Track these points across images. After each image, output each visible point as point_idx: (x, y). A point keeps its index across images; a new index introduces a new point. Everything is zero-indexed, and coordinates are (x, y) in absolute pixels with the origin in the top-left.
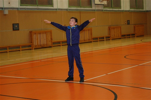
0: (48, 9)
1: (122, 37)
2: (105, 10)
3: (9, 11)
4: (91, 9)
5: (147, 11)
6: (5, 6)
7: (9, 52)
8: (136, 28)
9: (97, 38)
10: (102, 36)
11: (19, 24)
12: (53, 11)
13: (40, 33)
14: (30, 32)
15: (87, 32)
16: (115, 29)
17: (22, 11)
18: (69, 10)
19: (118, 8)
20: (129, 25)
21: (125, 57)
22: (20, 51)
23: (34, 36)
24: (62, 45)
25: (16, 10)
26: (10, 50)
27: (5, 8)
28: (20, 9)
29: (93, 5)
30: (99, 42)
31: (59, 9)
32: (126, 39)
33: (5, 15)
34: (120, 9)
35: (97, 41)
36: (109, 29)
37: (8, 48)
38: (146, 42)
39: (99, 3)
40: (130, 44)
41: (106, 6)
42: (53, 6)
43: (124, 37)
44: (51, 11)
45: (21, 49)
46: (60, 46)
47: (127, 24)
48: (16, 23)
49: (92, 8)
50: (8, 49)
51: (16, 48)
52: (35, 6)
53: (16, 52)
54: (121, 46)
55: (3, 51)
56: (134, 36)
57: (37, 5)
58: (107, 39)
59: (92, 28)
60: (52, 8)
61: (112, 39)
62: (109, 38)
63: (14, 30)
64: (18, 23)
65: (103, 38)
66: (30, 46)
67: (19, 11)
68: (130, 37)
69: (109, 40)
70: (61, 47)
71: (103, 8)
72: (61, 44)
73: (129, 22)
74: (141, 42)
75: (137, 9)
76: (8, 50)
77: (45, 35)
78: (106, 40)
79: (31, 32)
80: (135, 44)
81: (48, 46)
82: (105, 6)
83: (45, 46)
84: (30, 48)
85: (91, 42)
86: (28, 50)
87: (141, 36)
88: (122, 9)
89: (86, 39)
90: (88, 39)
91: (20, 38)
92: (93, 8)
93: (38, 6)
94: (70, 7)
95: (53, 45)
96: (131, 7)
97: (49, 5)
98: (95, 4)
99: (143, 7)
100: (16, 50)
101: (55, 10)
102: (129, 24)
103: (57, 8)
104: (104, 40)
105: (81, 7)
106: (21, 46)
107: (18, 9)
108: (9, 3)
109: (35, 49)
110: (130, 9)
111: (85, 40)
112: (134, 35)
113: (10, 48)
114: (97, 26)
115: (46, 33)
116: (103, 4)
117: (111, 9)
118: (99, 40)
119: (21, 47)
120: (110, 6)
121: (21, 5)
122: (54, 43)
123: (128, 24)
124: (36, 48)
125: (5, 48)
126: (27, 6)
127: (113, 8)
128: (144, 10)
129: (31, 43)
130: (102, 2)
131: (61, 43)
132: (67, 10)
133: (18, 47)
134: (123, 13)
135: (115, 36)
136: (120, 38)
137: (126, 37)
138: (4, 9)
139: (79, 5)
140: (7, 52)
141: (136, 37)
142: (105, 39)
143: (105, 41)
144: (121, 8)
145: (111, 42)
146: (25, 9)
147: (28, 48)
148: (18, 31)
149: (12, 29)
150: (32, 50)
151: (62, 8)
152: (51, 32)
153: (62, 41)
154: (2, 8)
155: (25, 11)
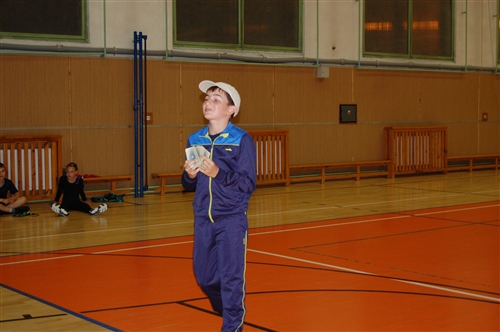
0: (440, 68)
3: (331, 69)
6: (323, 56)
7: (326, 181)
11: (356, 105)
12: (452, 74)
13: (414, 134)
14: (385, 129)
17: (368, 70)
18: (499, 71)
22: (355, 179)
23: (397, 141)
24: (474, 170)
25: (352, 66)
26: (330, 176)
27: (322, 62)
28: (363, 64)
31: (471, 69)
33: (321, 80)
37: (323, 170)
42: (453, 60)
44: (446, 73)
45: (358, 175)
46: (468, 171)
48: (350, 103)
50: (323, 173)
51: (345, 173)
52: (405, 58)
53: (347, 182)
55: (307, 179)
57: (409, 55)
60: (450, 64)
63: (341, 122)
64: (353, 102)
66: (383, 168)
67: (360, 70)
70: (471, 174)
72: (471, 167)
76: (323, 177)
77: (426, 139)
81: (434, 170)
83: (427, 170)
84: (384, 173)
86: (377, 180)
91: (358, 143)
93: (411, 58)
95: (449, 169)
97: (442, 55)
101: (460, 72)
103: (463, 64)
106: (359, 167)
107: (356, 64)
108: (333, 48)
109: (396, 176)
113: (329, 169)
115: (429, 132)
119: (358, 171)
121: (364, 55)
122: (451, 162)
124: (399, 173)
126: (382, 57)
129: (388, 159)
131: (471, 163)
132: (492, 70)
133: (352, 168)
138: (318, 65)
140: (319, 181)
146: (376, 65)
147: (377, 173)
148: (354, 126)
149: (338, 120)
150: (388, 181)
151: (479, 65)
152: (443, 131)
153: (474, 158)
154: (314, 62)
155: (375, 70)
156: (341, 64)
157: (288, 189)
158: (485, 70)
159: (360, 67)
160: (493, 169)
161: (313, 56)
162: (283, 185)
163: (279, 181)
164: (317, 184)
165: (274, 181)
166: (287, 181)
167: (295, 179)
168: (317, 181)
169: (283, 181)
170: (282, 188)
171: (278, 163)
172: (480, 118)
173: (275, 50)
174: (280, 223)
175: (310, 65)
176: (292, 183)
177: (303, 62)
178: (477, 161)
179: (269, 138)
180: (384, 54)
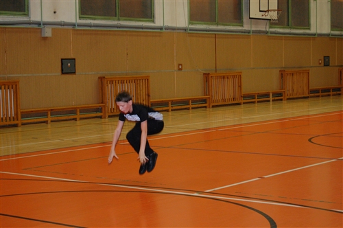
0: (142, 28)
1: (312, 95)
2: (271, 33)
3: (53, 30)
4: (240, 28)
6: (46, 19)
7: (52, 121)
9: (252, 96)
10: (264, 91)
11: (74, 59)
12: (153, 32)
13: (122, 82)
14: (99, 78)
15: (231, 80)
16: (295, 76)
17: (84, 30)
18: (190, 30)
19: (304, 29)
20: (326, 67)
21: (310, 140)
22: (75, 119)
23: (109, 88)
24: (172, 110)
25: (71, 27)
27: (45, 24)
28: (79, 25)
29: (245, 19)
30: (256, 104)
31: (167, 28)
32: (320, 98)
33: (45, 38)
34: (307, 31)
35: (254, 102)
36: (282, 74)
37: (49, 113)
39: (259, 15)
40: (326, 111)
41: (275, 24)
42: (153, 21)
43: (317, 94)
44: (148, 32)
45: (78, 116)
46: (167, 111)
47: (323, 64)
48: (69, 57)
49: (242, 26)
50: (49, 115)
51: (67, 115)
52: (114, 20)
53: (68, 122)
54: (308, 116)
55: (35, 121)
56: (338, 92)
57: (117, 17)
58: (276, 98)
59: (241, 73)
61: (288, 99)
62: (282, 96)
63: (62, 73)
64: (73, 57)
65: (267, 95)
66: (98, 110)
67: (77, 30)
68: (329, 95)
69: (281, 100)
70: (170, 113)
71: (268, 27)
72: (170, 108)
73: (329, 60)
76: (49, 118)
77: (133, 86)
78: (273, 101)
79: (101, 79)
82: (272, 23)
84: (99, 114)
85: (239, 104)
86: (93, 119)
88: (313, 31)
89: (227, 97)
90: (232, 97)
91: (78, 90)
92: (246, 27)
93: (119, 20)
94: (192, 24)
96: (333, 26)
97: (144, 18)
98: (250, 18)
100: (68, 118)
101: (159, 31)
102: (329, 65)
103: (162, 25)
104: (269, 101)
105: (217, 24)
106: (78, 110)
107: (74, 25)
108: (55, 12)
109: (109, 116)
110: (332, 30)
111: (224, 100)
112: (339, 89)
113: (54, 112)
114: (253, 68)
115: (135, 80)
116: (268, 17)
117: (287, 31)
118: (256, 100)
119: (78, 113)
120: (286, 23)
121: (80, 18)
122: (154, 104)
123: (326, 64)
124: (112, 114)
126: (95, 19)
127: (291, 28)
129: (102, 103)
130: (267, 13)
131: (170, 105)
132: (185, 30)
133: (73, 111)
134: (314, 39)
135: (295, 92)
137: (320, 94)
138: (42, 26)
139: (212, 19)
140: (46, 122)
142: (271, 98)
143: (271, 102)
144: (309, 29)
145: (285, 104)
146: (91, 26)
147: (94, 114)
148: (74, 76)
149: (60, 72)
150: (103, 120)
151: (174, 25)
152: (147, 80)
153: (172, 101)
154: (39, 24)
155: (90, 30)
156: (61, 25)
157: (20, 129)
158: (179, 29)
159: (77, 28)
160: (188, 109)
161: (38, 19)
162: (16, 126)
163: (13, 123)
164: (44, 124)
165: (8, 123)
166: (19, 122)
167: (26, 120)
168: (44, 122)
169: (16, 122)
170: (15, 128)
171: (11, 108)
172: (176, 68)
173: (6, 14)
174: (14, 153)
175: (36, 26)
176: (23, 124)
177: (30, 24)
178: (174, 103)
179: (3, 87)
180: (96, 17)
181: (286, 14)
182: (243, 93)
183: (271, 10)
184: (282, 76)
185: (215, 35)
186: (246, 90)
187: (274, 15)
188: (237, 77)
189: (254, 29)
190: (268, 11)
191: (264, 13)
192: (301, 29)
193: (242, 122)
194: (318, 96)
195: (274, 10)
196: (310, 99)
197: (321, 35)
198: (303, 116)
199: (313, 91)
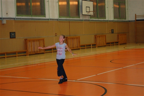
0: (41, 19)
1: (107, 45)
2: (91, 20)
3: (7, 21)
4: (79, 19)
5: (129, 21)
6: (4, 17)
7: (7, 57)
8: (119, 37)
9: (84, 46)
10: (89, 44)
11: (15, 32)
12: (45, 21)
13: (34, 41)
14: (25, 40)
15: (76, 39)
16: (101, 38)
17: (18, 21)
18: (59, 20)
19: (103, 19)
20: (113, 34)
21: (111, 61)
22: (16, 56)
23: (29, 44)
29: (81, 15)
30: (86, 49)
31: (51, 19)
32: (111, 46)
33: (4, 24)
34: (105, 20)
35: (85, 48)
36: (96, 37)
37: (6, 54)
38: (129, 49)
39: (86, 13)
40: (114, 51)
41: (92, 17)
42: (45, 17)
43: (109, 44)
44: (43, 21)
46: (52, 52)
48: (13, 32)
49: (80, 18)
50: (6, 55)
51: (13, 54)
52: (30, 16)
54: (106, 53)
56: (117, 44)
58: (93, 46)
59: (80, 36)
60: (44, 18)
61: (98, 47)
62: (96, 45)
63: (10, 38)
65: (90, 45)
66: (25, 52)
68: (114, 45)
69: (95, 47)
70: (53, 53)
71: (89, 18)
74: (124, 49)
75: (120, 19)
77: (38, 42)
78: (92, 47)
79: (26, 40)
80: (119, 51)
81: (41, 53)
83: (39, 52)
84: (25, 54)
85: (79, 49)
86: (23, 56)
87: (124, 44)
88: (107, 19)
89: (74, 46)
90: (76, 46)
91: (16, 45)
92: (81, 18)
93: (32, 16)
94: (60, 17)
95: (45, 52)
96: (115, 17)
97: (41, 15)
98: (83, 15)
99: (126, 18)
100: (13, 56)
101: (47, 20)
103: (49, 18)
104: (91, 48)
105: (70, 17)
106: (17, 52)
107: (14, 19)
108: (7, 14)
109: (29, 55)
110: (114, 19)
112: (118, 42)
113: (8, 54)
114: (84, 35)
115: (39, 40)
116: (90, 14)
117: (97, 19)
118: (86, 47)
119: (17, 54)
120: (96, 16)
121: (17, 16)
122: (46, 50)
123: (112, 32)
125: (3, 54)
127: (98, 18)
128: (127, 20)
129: (26, 49)
131: (52, 50)
132: (57, 20)
133: (15, 53)
134: (107, 23)
135: (101, 44)
136: (105, 46)
137: (110, 44)
138: (2, 19)
139: (68, 15)
140: (5, 58)
141: (119, 45)
142: (91, 46)
143: (92, 48)
144: (106, 19)
145: (97, 49)
146: (21, 19)
147: (23, 54)
148: (15, 39)
150: (27, 56)
151: (53, 18)
152: (43, 40)
153: (53, 48)
155: (21, 21)
156: (10, 19)
158: (55, 20)
159: (16, 20)
164: (4, 58)
172: (54, 35)
180: (23, 15)
181: (96, 13)
182: (81, 45)
183: (91, 12)
184: (95, 38)
185: (69, 22)
186: (82, 44)
187: (92, 13)
188: (78, 38)
189: (84, 19)
190: (90, 12)
191: (88, 13)
192: (102, 19)
193: (81, 56)
194: (110, 45)
195: (92, 12)
196: (106, 47)
197: (110, 21)
198: (104, 53)
199: (107, 43)
